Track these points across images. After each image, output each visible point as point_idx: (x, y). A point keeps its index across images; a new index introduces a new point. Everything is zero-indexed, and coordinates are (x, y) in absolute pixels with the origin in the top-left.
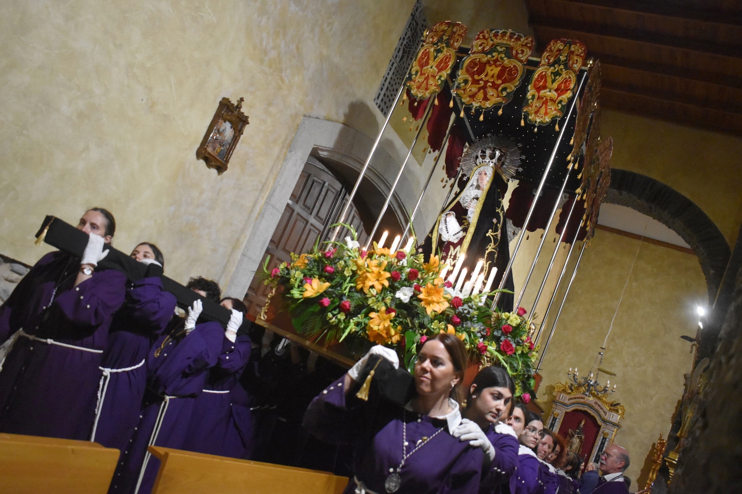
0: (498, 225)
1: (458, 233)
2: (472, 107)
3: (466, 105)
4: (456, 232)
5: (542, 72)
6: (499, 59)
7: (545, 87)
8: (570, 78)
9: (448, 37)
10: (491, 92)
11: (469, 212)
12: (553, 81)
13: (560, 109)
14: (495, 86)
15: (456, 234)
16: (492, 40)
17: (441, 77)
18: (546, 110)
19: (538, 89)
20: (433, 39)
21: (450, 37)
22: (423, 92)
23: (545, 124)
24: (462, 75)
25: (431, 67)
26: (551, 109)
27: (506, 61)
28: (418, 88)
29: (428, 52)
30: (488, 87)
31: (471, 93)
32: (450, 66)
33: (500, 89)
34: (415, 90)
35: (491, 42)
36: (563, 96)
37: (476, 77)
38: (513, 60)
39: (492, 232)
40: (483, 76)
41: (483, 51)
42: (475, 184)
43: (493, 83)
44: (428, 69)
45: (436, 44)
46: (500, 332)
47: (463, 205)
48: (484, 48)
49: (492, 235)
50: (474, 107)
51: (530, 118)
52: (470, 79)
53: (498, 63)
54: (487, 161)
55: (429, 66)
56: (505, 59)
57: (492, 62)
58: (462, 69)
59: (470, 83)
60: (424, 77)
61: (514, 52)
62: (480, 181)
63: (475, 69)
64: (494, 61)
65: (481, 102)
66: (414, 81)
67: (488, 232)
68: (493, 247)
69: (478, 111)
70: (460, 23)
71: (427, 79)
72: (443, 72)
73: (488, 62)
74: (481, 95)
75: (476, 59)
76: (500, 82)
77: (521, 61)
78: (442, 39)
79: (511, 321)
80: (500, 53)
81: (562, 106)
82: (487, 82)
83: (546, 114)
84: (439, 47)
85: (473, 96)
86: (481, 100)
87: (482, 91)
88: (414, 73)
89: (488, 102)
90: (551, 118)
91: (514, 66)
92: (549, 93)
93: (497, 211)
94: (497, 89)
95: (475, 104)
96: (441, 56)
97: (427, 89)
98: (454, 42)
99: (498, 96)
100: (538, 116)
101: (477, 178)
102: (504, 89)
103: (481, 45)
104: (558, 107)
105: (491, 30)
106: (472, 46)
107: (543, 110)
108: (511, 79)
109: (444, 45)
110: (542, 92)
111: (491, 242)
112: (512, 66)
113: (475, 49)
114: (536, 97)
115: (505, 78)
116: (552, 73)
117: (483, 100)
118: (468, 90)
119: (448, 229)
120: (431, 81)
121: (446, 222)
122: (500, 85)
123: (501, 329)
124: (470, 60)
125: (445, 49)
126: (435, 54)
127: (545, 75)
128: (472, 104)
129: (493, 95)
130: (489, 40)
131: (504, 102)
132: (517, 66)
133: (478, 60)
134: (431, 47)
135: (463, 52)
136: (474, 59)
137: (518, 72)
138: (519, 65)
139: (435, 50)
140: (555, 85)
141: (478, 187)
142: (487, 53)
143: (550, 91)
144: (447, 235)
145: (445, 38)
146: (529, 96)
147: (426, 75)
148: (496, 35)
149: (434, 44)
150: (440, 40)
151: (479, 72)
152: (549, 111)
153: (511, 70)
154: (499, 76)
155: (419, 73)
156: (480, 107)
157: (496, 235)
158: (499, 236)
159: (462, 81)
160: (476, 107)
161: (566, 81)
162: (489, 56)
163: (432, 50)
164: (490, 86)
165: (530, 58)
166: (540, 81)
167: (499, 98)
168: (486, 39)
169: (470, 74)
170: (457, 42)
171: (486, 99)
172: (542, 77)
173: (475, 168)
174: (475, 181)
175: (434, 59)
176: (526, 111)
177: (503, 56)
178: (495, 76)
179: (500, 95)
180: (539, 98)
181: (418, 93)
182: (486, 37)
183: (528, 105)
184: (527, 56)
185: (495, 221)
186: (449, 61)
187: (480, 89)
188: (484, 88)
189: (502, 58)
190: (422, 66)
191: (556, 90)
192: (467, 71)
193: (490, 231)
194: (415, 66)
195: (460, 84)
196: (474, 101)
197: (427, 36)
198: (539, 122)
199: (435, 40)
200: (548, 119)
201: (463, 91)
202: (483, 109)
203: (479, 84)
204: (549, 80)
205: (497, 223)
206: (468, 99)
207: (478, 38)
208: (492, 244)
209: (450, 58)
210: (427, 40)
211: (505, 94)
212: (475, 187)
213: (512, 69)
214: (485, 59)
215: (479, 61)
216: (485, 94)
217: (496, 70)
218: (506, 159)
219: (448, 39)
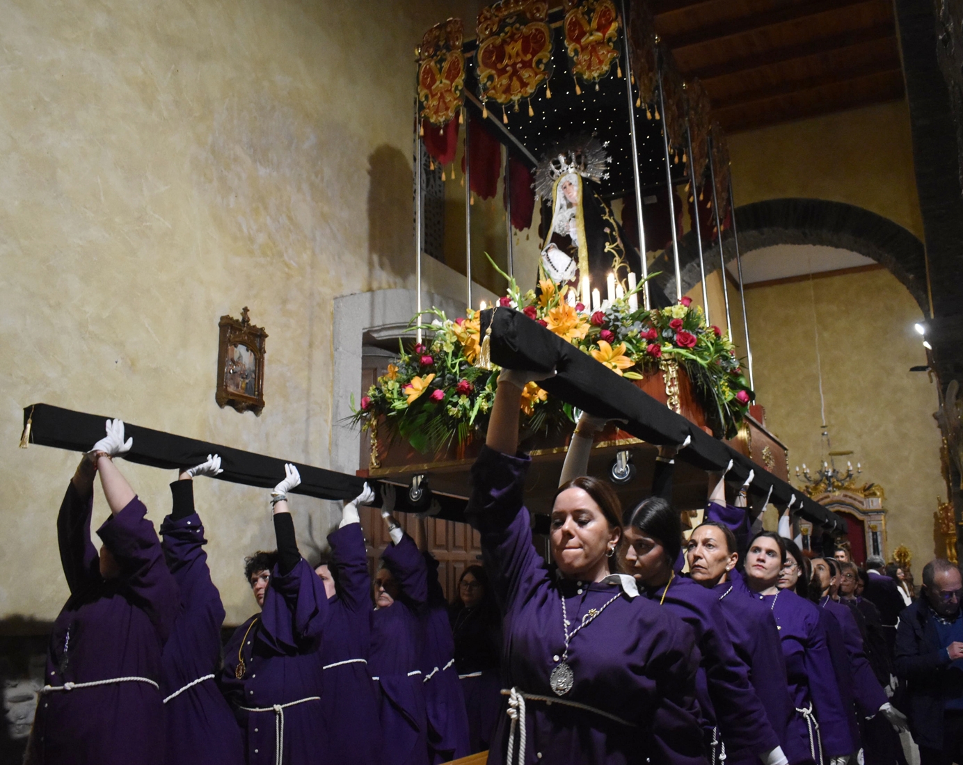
0: (614, 233)
1: (569, 265)
2: (514, 102)
3: (505, 104)
4: (567, 266)
5: (572, 19)
6: (515, 31)
7: (583, 34)
8: (606, 7)
9: (444, 41)
10: (526, 74)
11: (572, 236)
12: (589, 22)
13: (613, 49)
14: (527, 65)
15: (568, 268)
16: (497, 16)
17: (457, 87)
18: (598, 58)
19: (578, 40)
20: (429, 52)
21: (447, 40)
22: (444, 114)
23: (606, 74)
24: (482, 74)
25: (441, 82)
26: (603, 53)
27: (524, 30)
28: (436, 112)
29: (430, 68)
30: (519, 69)
31: (503, 88)
32: (462, 68)
33: (534, 65)
34: (434, 117)
35: (497, 19)
36: (609, 32)
37: (499, 66)
38: (531, 24)
39: (610, 245)
40: (506, 62)
41: (492, 34)
42: (564, 203)
43: (522, 62)
44: (438, 86)
45: (435, 55)
46: (670, 331)
47: (561, 234)
48: (491, 29)
49: (613, 248)
50: (516, 102)
51: (585, 77)
52: (494, 72)
53: (516, 37)
54: (565, 169)
55: (438, 83)
56: (522, 27)
57: (508, 40)
58: (479, 66)
59: (496, 77)
60: (437, 97)
61: (528, 15)
62: (567, 196)
63: (494, 58)
64: (510, 37)
65: (520, 92)
66: (429, 108)
67: (605, 247)
68: (620, 261)
69: (523, 104)
70: (451, 19)
71: (442, 97)
72: (457, 80)
73: (504, 42)
74: (516, 83)
75: (489, 46)
76: (529, 56)
77: (541, 20)
78: (439, 46)
79: (677, 314)
80: (512, 25)
81: (614, 43)
82: (514, 65)
83: (601, 62)
84: (439, 57)
85: (508, 90)
86: (519, 90)
87: (515, 78)
88: (423, 99)
89: (529, 87)
90: (610, 64)
91: (537, 30)
92: (591, 38)
93: (604, 218)
94: (530, 66)
95: (516, 98)
96: (445, 65)
97: (447, 109)
98: (454, 43)
99: (536, 74)
100: (593, 70)
101: (562, 195)
102: (539, 62)
103: (486, 29)
104: (610, 46)
105: (491, 6)
106: (478, 35)
107: (595, 60)
108: (541, 47)
109: (444, 51)
110: (583, 40)
111: (615, 257)
112: (534, 31)
113: (482, 37)
114: (579, 50)
115: (533, 48)
116: (583, 14)
117: (521, 88)
118: (499, 86)
119: (556, 267)
120: (448, 98)
121: (549, 260)
122: (531, 60)
123: (669, 328)
124: (482, 51)
125: (448, 54)
126: (438, 66)
127: (576, 20)
128: (511, 100)
129: (530, 76)
130: (494, 18)
131: (546, 77)
132: (540, 28)
133: (491, 46)
134: (431, 61)
135: (470, 46)
136: (486, 48)
137: (543, 33)
138: (541, 26)
139: (436, 63)
140: (594, 24)
141: (570, 205)
142: (498, 34)
143: (591, 35)
144: (558, 274)
145: (441, 43)
146: (571, 54)
147: (439, 94)
148: (498, 8)
149: (432, 57)
150: (437, 48)
151: (500, 58)
152: (601, 58)
153: (535, 36)
154: (525, 50)
155: (430, 96)
156: (522, 97)
157: (617, 246)
158: (621, 246)
159: (486, 80)
160: (518, 100)
161: (603, 14)
162: (502, 35)
163: (432, 64)
164: (521, 68)
165: (550, 11)
166: (574, 31)
167: (538, 76)
168: (490, 19)
169: (490, 67)
170: (457, 40)
171: (524, 85)
172: (575, 24)
173: (555, 184)
174: (563, 200)
175: (440, 72)
176: (577, 73)
177: (518, 25)
178: (520, 52)
179: (538, 71)
180: (584, 49)
181: (439, 118)
182: (489, 17)
183: (575, 64)
184: (545, 11)
185: (607, 230)
186: (458, 64)
187: (511, 78)
188: (515, 72)
189: (518, 29)
190: (429, 87)
191: (598, 30)
192: (486, 65)
193: (607, 244)
194: (421, 90)
195: (485, 84)
196: (512, 95)
197: (420, 53)
198: (598, 77)
199: (431, 52)
200: (605, 68)
201: (493, 91)
202: (527, 98)
203: (507, 72)
204: (584, 23)
205: (611, 232)
206: (504, 96)
207: (480, 23)
208: (617, 258)
209: (458, 60)
210: (423, 57)
211: (542, 67)
212: (565, 207)
213: (535, 34)
214: (499, 41)
215: (493, 46)
216: (520, 79)
217: (518, 46)
218: (586, 157)
219: (445, 43)
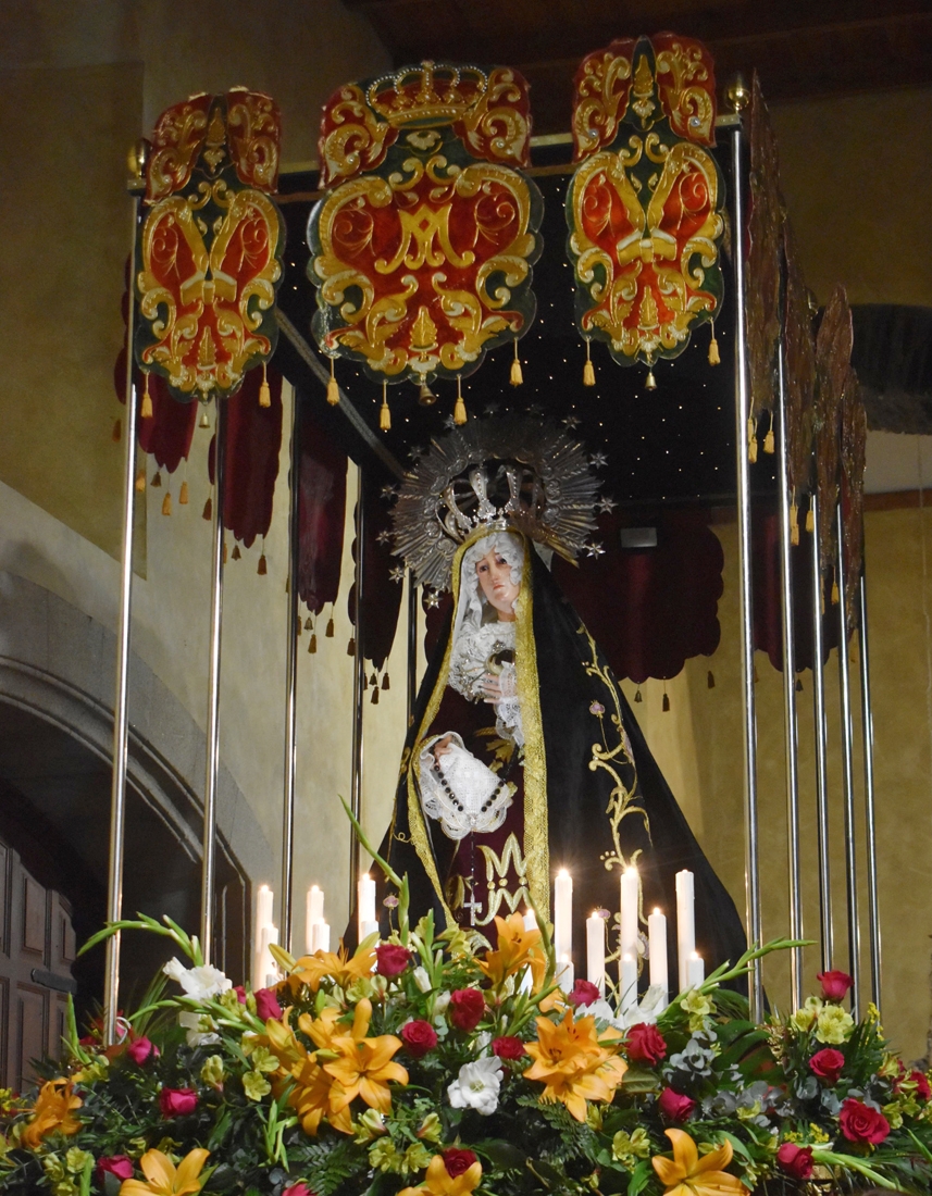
0: (613, 718)
1: (494, 797)
2: (417, 378)
3: (391, 378)
4: (487, 797)
5: (596, 178)
6: (432, 176)
7: (624, 227)
8: (693, 167)
9: (222, 154)
10: (455, 304)
11: (502, 713)
12: (645, 198)
13: (705, 286)
14: (460, 280)
15: (489, 803)
16: (380, 118)
17: (254, 299)
18: (660, 304)
19: (606, 241)
20: (173, 174)
21: (231, 152)
22: (213, 371)
23: (675, 350)
24: (330, 279)
25: (209, 277)
26: (675, 293)
27: (460, 177)
28: (190, 360)
29: (176, 226)
30: (437, 289)
31: (390, 331)
32: (272, 252)
34: (183, 372)
35: (381, 126)
36: (696, 239)
37: (382, 267)
38: (481, 165)
39: (603, 750)
40: (402, 256)
41: (366, 168)
42: (477, 606)
43: (448, 269)
44: (197, 284)
45: (192, 189)
47: (465, 694)
49: (609, 762)
50: (423, 377)
51: (617, 346)
52: (364, 279)
53: (435, 193)
54: (489, 516)
55: (200, 275)
56: (453, 170)
57: (412, 197)
58: (320, 252)
59: (370, 294)
60: (194, 317)
62: (487, 590)
63: (368, 240)
64: (416, 189)
65: (436, 352)
66: (167, 343)
67: (589, 756)
68: (627, 797)
70: (244, 89)
71: (208, 319)
72: (256, 280)
73: (399, 199)
74: (424, 327)
75: (355, 201)
76: (468, 258)
77: (510, 162)
78: (206, 165)
80: (426, 155)
81: (705, 271)
82: (424, 272)
83: (665, 315)
84: (206, 199)
85: (400, 339)
86: (436, 345)
87: (422, 311)
88: (153, 313)
89: (463, 343)
90: (688, 326)
91: (495, 187)
92: (646, 243)
93: (589, 672)
95: (423, 367)
96: (225, 227)
97: (222, 357)
98: (251, 166)
99: (486, 313)
100: (642, 333)
101: (474, 586)
102: (496, 279)
103: (349, 149)
104: (696, 278)
106: (322, 161)
109: (221, 185)
110: (621, 245)
111: (615, 784)
112: (486, 189)
113: (335, 168)
114: (610, 269)
116: (628, 171)
117: (440, 342)
118: (375, 322)
119: (458, 797)
120: (227, 325)
121: (441, 775)
122: (475, 269)
124: (334, 213)
125: (232, 199)
126: (203, 227)
127: (607, 184)
128: (408, 369)
129: (466, 314)
130: (372, 120)
131: (513, 327)
132: (502, 183)
133: (361, 203)
134: (180, 207)
137: (514, 203)
138: (509, 178)
139: (195, 214)
140: (656, 209)
141: (491, 614)
143: (647, 236)
144: (462, 816)
145: (213, 158)
146: (583, 273)
147: (201, 309)
148: (387, 97)
149: (185, 194)
150: (200, 172)
151: (386, 246)
152: (669, 303)
153: (488, 204)
154: (459, 239)
155: (173, 310)
156: (440, 368)
157: (620, 755)
158: (630, 754)
159: (339, 297)
160: (429, 375)
161: (686, 183)
162: (395, 178)
163: (186, 214)
164: (441, 285)
165: (537, 142)
166: (599, 213)
167: (490, 320)
168: (360, 121)
169: (354, 264)
170: (261, 160)
171: (448, 335)
172: (603, 193)
173: (458, 554)
174: (474, 596)
175: (208, 249)
176: (595, 329)
177: (442, 161)
178: (445, 242)
179: (491, 304)
180: (620, 269)
181: (198, 379)
182: (357, 114)
184: (522, 137)
185: (597, 710)
186: (262, 236)
187: (413, 305)
188: (425, 297)
189: (441, 172)
190: (172, 283)
191: (666, 226)
192: (342, 254)
193: (596, 747)
194: (148, 288)
195: (335, 309)
196: (411, 355)
197: (145, 168)
198: (654, 352)
199: (180, 176)
200: (677, 333)
201: (358, 333)
203: (403, 288)
204: (630, 198)
205: (606, 716)
206: (388, 354)
207: (331, 126)
208: (620, 790)
209: (261, 223)
210: (155, 188)
211: (503, 296)
212: (478, 618)
213: (490, 197)
214: (384, 194)
215: (368, 206)
216: (439, 317)
217: (441, 220)
218: (543, 486)
219: (226, 160)
